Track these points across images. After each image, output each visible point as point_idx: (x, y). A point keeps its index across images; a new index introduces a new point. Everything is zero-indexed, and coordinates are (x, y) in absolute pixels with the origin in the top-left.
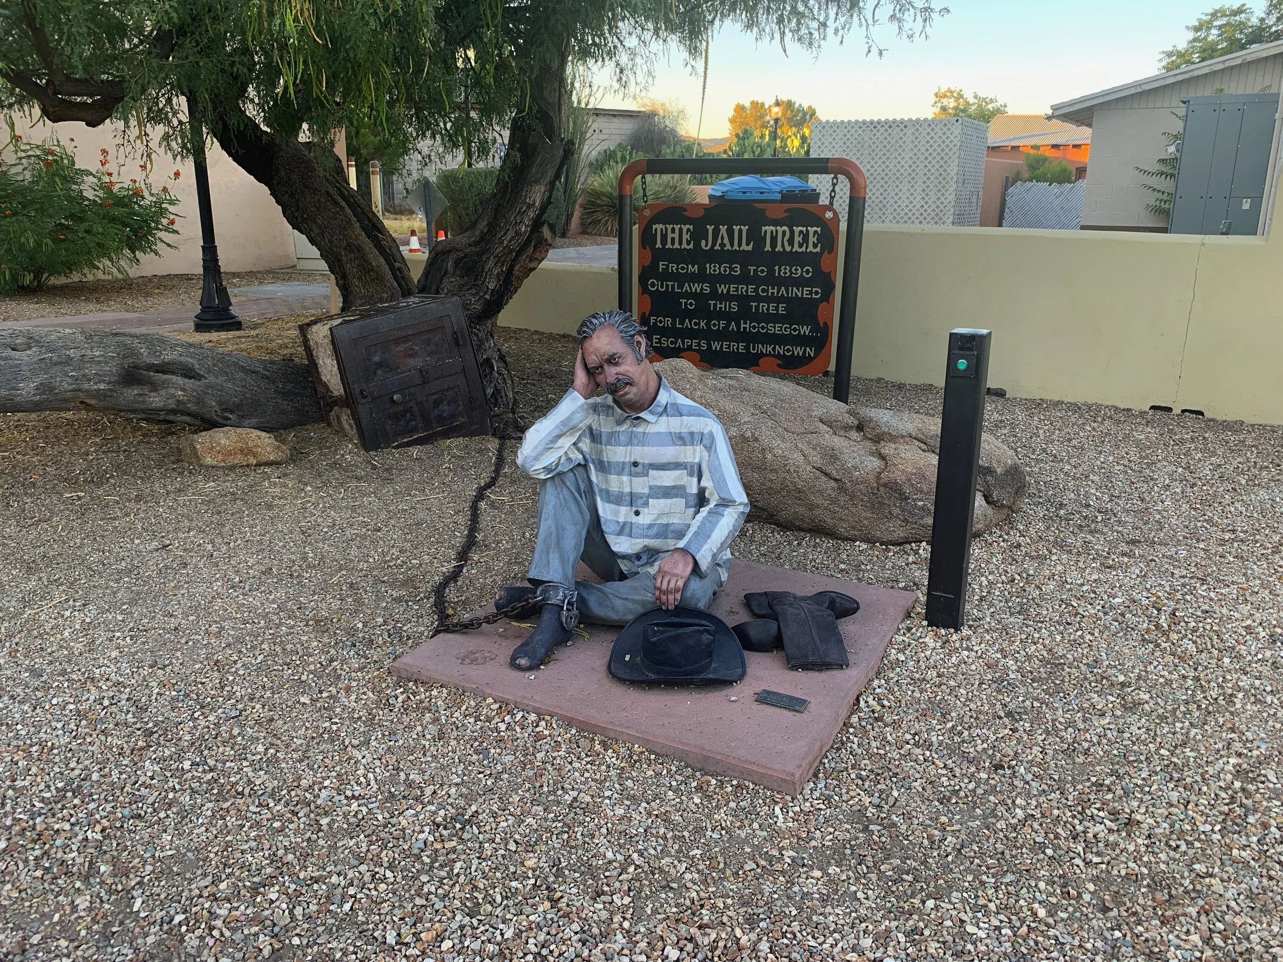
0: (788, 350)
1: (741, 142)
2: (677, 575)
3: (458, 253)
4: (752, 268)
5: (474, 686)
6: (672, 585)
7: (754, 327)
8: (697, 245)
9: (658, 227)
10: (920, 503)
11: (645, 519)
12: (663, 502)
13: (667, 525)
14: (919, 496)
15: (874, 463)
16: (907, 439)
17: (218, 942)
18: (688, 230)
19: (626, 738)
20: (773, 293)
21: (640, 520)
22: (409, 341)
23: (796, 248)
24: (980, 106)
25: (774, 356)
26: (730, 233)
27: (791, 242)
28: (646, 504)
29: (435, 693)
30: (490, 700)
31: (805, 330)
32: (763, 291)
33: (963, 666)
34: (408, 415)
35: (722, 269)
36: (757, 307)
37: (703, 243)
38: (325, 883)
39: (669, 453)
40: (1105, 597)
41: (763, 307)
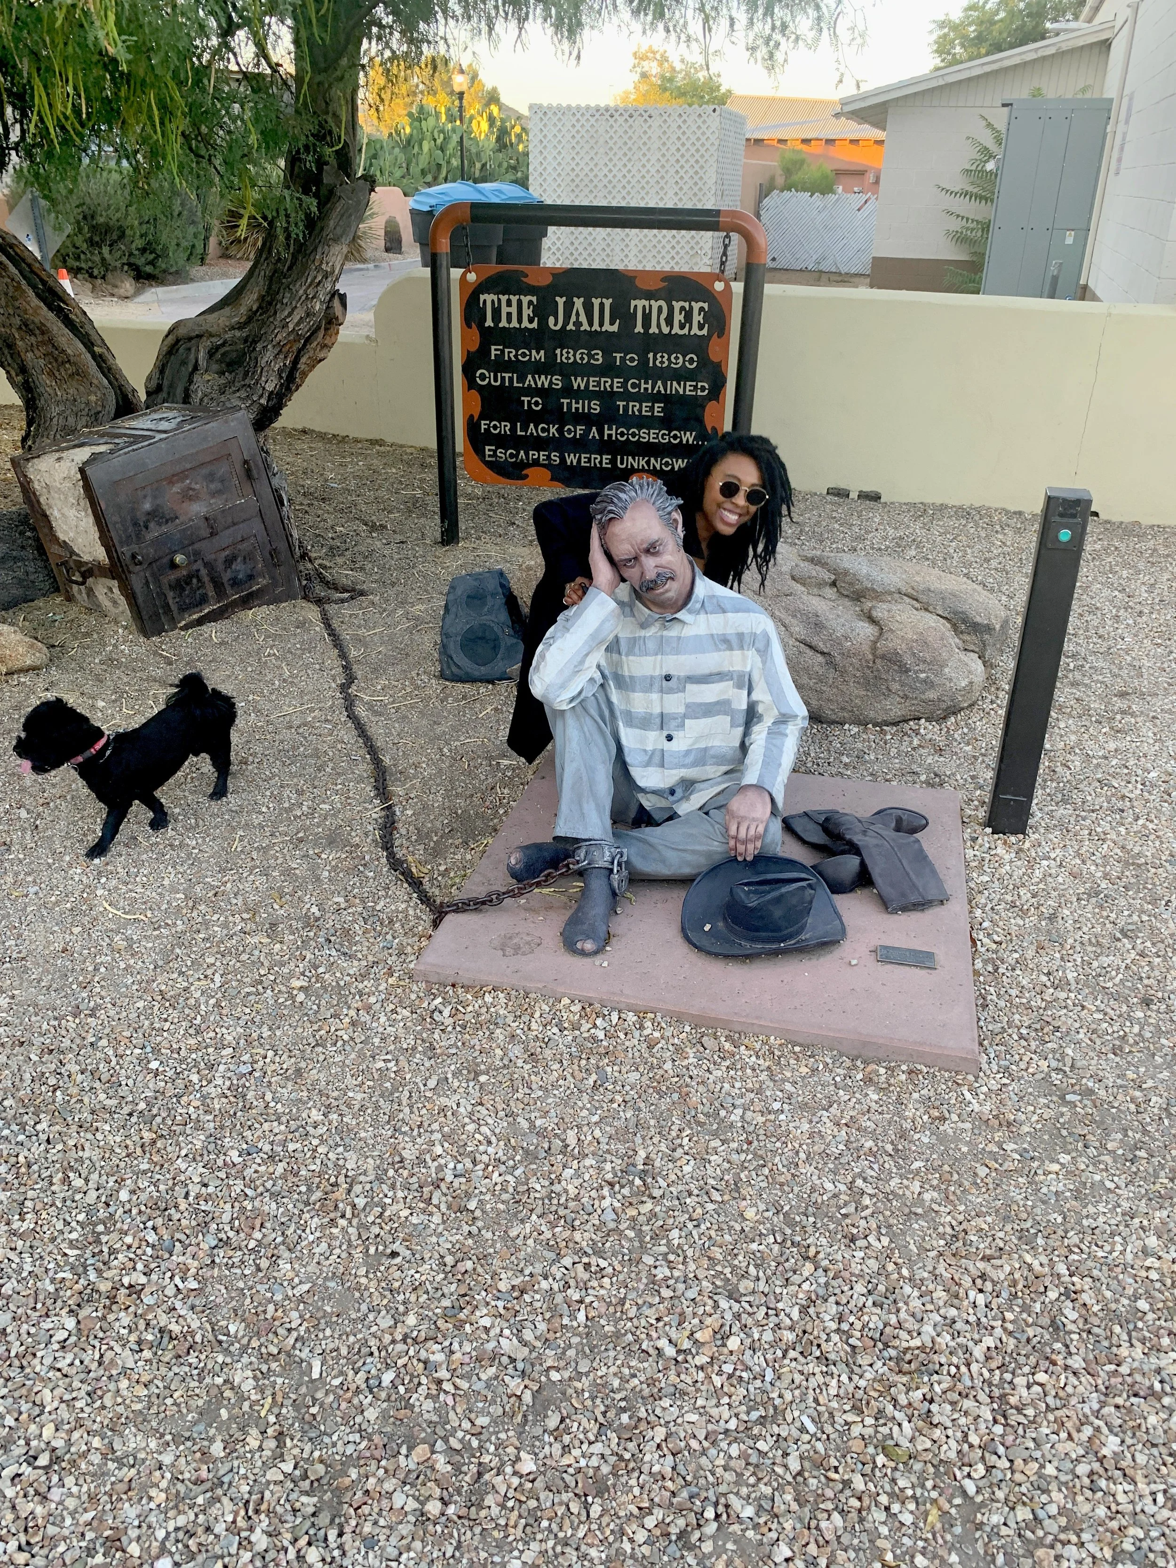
0: (667, 464)
1: (416, 124)
2: (754, 819)
3: (213, 340)
4: (618, 355)
5: (540, 986)
6: (752, 832)
7: (622, 434)
8: (543, 322)
9: (488, 298)
10: (923, 676)
11: (679, 744)
12: (703, 722)
13: (706, 749)
14: (921, 667)
15: (866, 630)
16: (897, 596)
17: (458, 1399)
18: (530, 303)
19: (757, 1030)
20: (646, 389)
21: (673, 746)
22: (187, 477)
23: (676, 330)
24: (688, 74)
25: (648, 471)
26: (588, 308)
27: (669, 321)
28: (682, 726)
29: (488, 998)
30: (566, 1001)
31: (688, 437)
32: (634, 386)
33: (1050, 879)
34: (195, 581)
35: (578, 356)
36: (626, 408)
37: (551, 320)
38: (536, 1292)
39: (711, 661)
40: (1140, 772)
41: (634, 407)
